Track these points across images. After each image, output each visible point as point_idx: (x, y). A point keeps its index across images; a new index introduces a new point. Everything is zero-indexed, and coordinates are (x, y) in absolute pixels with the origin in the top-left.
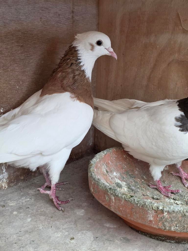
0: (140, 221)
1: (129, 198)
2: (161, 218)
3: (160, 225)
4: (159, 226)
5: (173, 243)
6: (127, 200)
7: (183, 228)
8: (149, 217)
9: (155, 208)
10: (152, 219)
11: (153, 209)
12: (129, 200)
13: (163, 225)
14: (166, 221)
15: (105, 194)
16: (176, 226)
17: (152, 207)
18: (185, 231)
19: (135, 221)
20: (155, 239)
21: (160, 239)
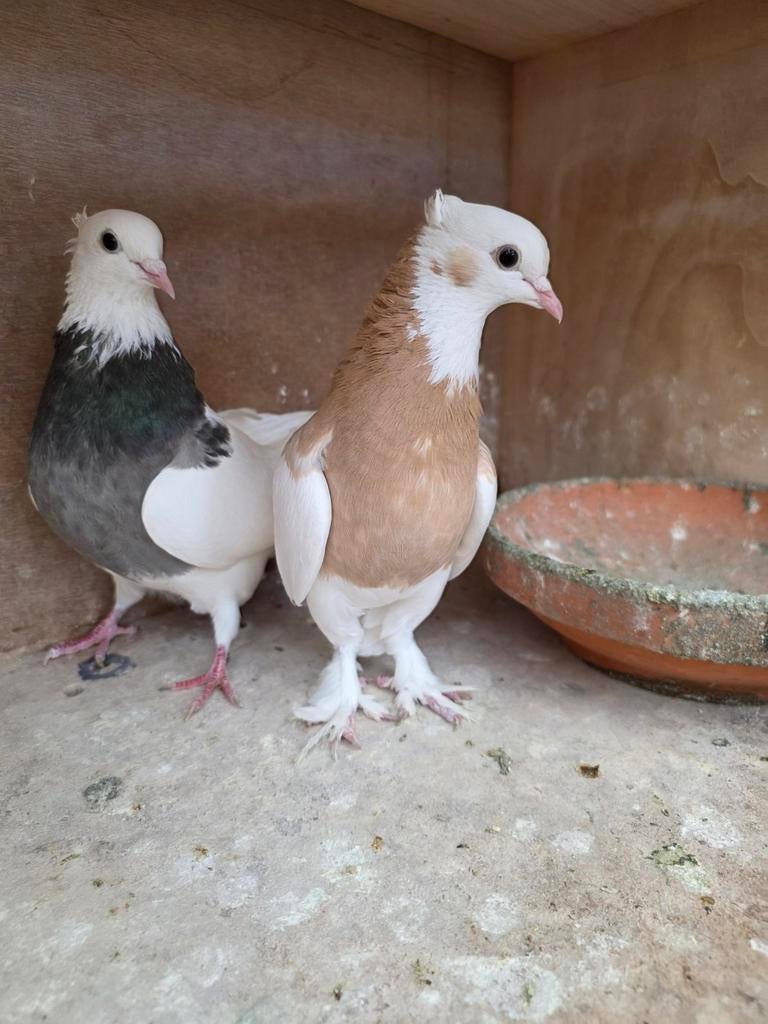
0: (612, 635)
1: (584, 575)
2: (672, 624)
3: (669, 644)
4: (665, 646)
5: (701, 701)
6: (578, 579)
7: (733, 652)
8: (637, 622)
9: (655, 597)
10: (645, 628)
11: (648, 600)
12: (584, 581)
13: (677, 644)
14: (685, 633)
15: (519, 569)
16: (715, 647)
17: (647, 596)
18: (739, 659)
19: (599, 633)
20: (651, 690)
21: (666, 690)
